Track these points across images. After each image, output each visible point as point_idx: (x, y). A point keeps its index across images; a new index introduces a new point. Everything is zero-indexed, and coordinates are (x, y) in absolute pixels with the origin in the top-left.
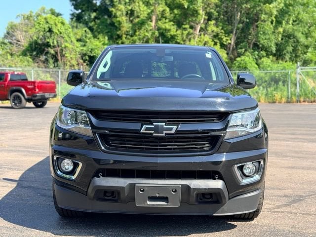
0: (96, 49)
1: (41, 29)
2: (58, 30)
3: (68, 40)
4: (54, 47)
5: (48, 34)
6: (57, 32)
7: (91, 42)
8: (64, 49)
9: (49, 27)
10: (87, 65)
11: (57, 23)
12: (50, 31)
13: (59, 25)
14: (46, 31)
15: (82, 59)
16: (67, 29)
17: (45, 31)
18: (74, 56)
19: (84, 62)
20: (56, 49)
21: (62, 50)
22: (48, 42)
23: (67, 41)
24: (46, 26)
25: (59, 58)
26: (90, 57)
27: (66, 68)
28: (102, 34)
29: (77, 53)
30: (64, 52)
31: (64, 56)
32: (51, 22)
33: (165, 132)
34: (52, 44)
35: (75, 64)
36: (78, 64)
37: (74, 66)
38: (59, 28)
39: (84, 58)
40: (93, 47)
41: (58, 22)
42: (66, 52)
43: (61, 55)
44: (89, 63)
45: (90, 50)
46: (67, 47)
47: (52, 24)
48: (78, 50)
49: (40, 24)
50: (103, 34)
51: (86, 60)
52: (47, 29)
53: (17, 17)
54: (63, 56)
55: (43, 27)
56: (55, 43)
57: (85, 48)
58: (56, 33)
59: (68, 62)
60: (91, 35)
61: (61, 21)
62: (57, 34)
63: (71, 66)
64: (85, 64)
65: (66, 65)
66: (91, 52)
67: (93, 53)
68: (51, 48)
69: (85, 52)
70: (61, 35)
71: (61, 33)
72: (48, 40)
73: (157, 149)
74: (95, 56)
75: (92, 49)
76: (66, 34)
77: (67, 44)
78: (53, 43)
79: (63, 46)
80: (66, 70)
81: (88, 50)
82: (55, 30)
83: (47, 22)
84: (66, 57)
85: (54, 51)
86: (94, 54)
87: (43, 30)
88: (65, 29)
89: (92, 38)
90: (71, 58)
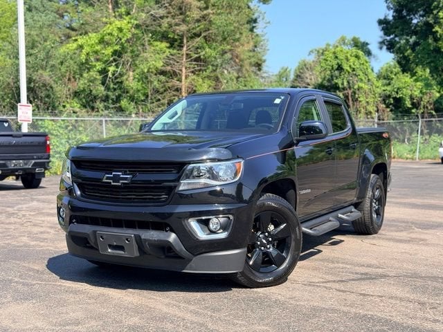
0: (404, 88)
1: (328, 67)
2: (350, 66)
3: (363, 78)
4: (344, 89)
5: (337, 73)
6: (348, 68)
7: (398, 78)
8: (357, 92)
9: (338, 64)
10: (391, 111)
11: (349, 56)
12: (340, 68)
13: (352, 60)
14: (335, 69)
15: (385, 103)
16: (363, 64)
17: (333, 68)
18: (372, 100)
19: (387, 107)
20: (346, 92)
21: (355, 93)
22: (336, 84)
23: (362, 80)
24: (334, 63)
25: (351, 103)
26: (395, 99)
27: (359, 116)
28: (421, 66)
29: (376, 95)
30: (357, 96)
31: (357, 100)
32: (341, 56)
33: (121, 181)
34: (341, 86)
35: (372, 111)
36: (378, 111)
37: (371, 112)
38: (352, 64)
39: (387, 101)
40: (401, 85)
41: (351, 56)
42: (360, 95)
43: (352, 100)
44: (393, 108)
45: (396, 90)
46: (362, 87)
47: (342, 60)
48: (378, 90)
49: (327, 60)
50: (423, 66)
51: (391, 104)
52: (336, 67)
53: (310, 54)
54: (355, 100)
55: (330, 64)
56: (345, 84)
57: (389, 88)
58: (347, 70)
59: (362, 109)
60: (400, 70)
61: (354, 54)
62: (349, 72)
63: (367, 113)
64: (388, 110)
65: (360, 113)
66: (397, 93)
67: (400, 93)
68: (340, 91)
69: (388, 93)
70: (354, 72)
71: (354, 70)
72: (336, 81)
73: (119, 198)
74: (402, 97)
75: (398, 89)
76: (361, 70)
77: (361, 85)
78: (343, 84)
79: (356, 87)
80: (359, 120)
81: (393, 90)
82: (346, 67)
83: (336, 57)
84: (360, 101)
85: (343, 95)
86: (401, 95)
87: (331, 68)
88: (360, 64)
89: (401, 73)
90: (367, 102)
